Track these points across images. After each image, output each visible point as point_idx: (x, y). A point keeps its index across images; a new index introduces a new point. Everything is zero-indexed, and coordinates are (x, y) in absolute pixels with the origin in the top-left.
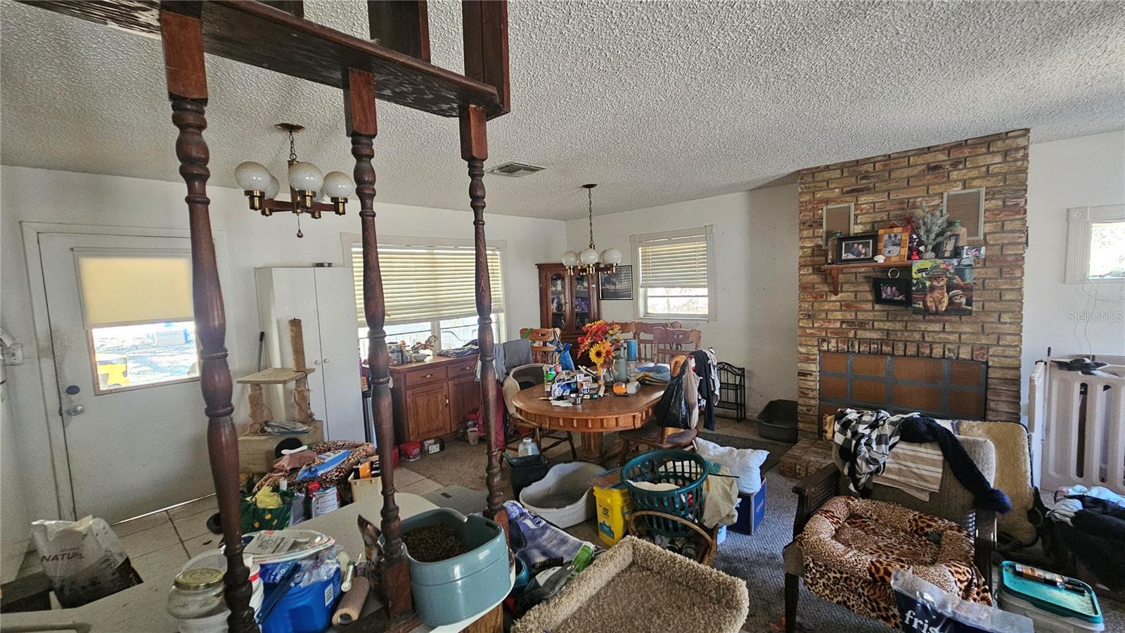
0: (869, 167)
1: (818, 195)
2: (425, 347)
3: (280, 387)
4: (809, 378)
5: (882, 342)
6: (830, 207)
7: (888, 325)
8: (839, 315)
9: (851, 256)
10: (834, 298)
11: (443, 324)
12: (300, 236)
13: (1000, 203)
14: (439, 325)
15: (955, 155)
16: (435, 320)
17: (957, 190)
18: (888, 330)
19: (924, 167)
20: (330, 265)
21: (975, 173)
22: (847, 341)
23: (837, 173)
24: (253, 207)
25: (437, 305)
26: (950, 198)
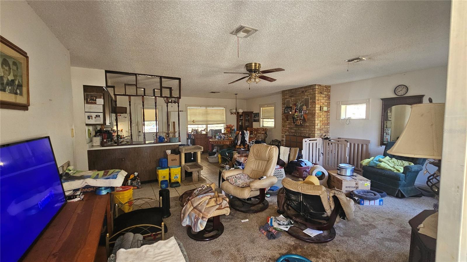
0: (293, 91)
1: (285, 97)
2: (203, 131)
3: (171, 134)
4: (283, 142)
5: (295, 133)
6: (287, 100)
7: (295, 129)
8: (288, 126)
9: (287, 112)
10: (287, 122)
11: (209, 126)
12: (172, 107)
13: (312, 101)
14: (207, 126)
15: (306, 89)
16: (207, 125)
17: (306, 97)
18: (296, 130)
19: (301, 92)
20: (182, 111)
21: (308, 94)
22: (289, 132)
23: (288, 92)
24: (165, 103)
25: (207, 121)
26: (305, 99)
